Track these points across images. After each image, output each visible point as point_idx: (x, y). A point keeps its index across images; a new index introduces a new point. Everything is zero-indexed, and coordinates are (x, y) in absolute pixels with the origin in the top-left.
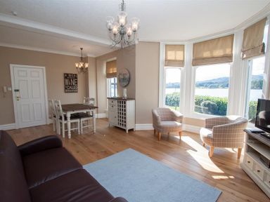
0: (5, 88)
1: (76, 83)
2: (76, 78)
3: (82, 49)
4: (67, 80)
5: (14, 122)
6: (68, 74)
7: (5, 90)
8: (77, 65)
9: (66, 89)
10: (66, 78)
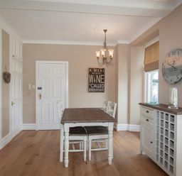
0: (30, 85)
1: (103, 81)
2: (103, 73)
3: (105, 31)
4: (92, 77)
5: (35, 122)
6: (92, 69)
7: (30, 88)
8: (98, 55)
9: (90, 87)
10: (90, 73)
